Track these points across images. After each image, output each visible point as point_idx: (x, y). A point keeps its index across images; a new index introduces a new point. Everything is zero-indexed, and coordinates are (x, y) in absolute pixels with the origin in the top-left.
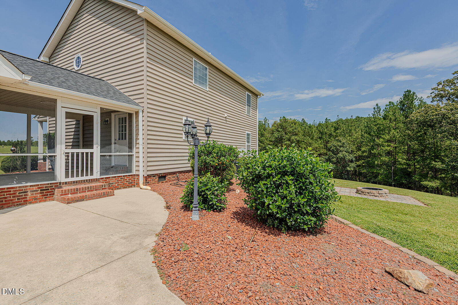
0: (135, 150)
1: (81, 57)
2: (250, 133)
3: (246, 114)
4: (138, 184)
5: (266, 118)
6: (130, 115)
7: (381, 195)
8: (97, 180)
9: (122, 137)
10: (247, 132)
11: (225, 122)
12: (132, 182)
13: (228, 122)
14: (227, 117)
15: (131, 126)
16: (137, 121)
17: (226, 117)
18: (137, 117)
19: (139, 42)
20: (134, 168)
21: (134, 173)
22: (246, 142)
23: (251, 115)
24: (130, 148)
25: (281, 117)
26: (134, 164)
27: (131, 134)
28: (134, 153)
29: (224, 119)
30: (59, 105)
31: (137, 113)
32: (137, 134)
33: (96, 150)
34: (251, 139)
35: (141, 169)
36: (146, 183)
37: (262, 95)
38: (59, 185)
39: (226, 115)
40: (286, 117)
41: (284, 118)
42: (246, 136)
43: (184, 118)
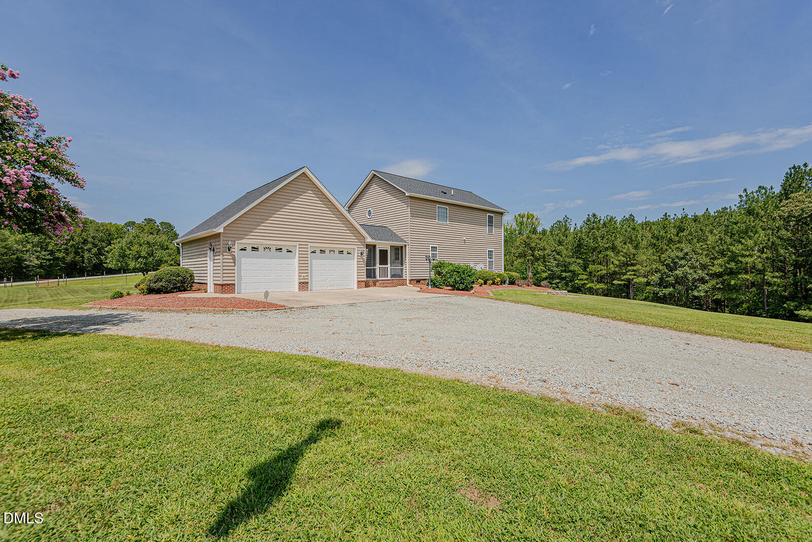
0: (404, 266)
1: (372, 211)
2: (493, 249)
3: (487, 233)
4: (406, 285)
6: (402, 247)
7: (557, 293)
8: (389, 280)
9: (397, 259)
10: (488, 249)
12: (403, 283)
13: (466, 244)
14: (466, 240)
15: (402, 253)
16: (405, 250)
17: (464, 240)
18: (405, 248)
19: (406, 208)
20: (404, 276)
21: (404, 278)
22: (488, 258)
23: (493, 234)
24: (402, 265)
25: (589, 215)
26: (404, 273)
27: (402, 257)
28: (404, 267)
30: (377, 247)
31: (405, 246)
32: (406, 257)
33: (389, 265)
34: (494, 255)
35: (408, 276)
36: (410, 283)
37: (507, 212)
38: (378, 281)
39: (464, 238)
40: (598, 215)
41: (594, 215)
42: (488, 253)
43: (431, 245)
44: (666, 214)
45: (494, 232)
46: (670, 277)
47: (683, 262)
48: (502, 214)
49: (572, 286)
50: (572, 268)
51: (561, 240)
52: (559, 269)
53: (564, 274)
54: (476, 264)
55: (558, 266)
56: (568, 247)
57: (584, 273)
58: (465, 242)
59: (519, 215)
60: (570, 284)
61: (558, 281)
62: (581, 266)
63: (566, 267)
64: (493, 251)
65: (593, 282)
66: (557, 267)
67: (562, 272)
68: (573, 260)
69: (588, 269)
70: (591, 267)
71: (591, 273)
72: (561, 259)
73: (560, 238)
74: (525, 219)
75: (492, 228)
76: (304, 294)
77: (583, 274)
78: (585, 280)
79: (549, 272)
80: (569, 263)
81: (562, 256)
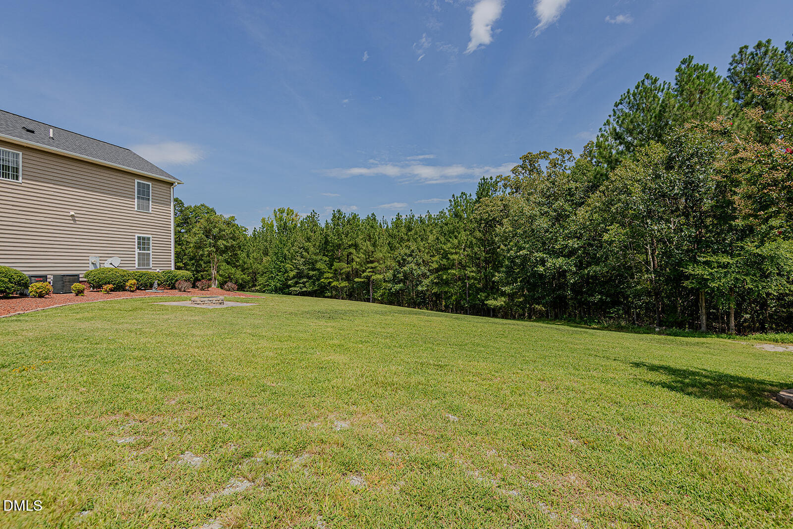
2: (150, 236)
3: (136, 209)
5: (314, 211)
10: (137, 235)
11: (72, 222)
13: (77, 222)
14: (76, 215)
17: (72, 216)
22: (136, 250)
23: (150, 212)
29: (70, 218)
34: (151, 244)
37: (178, 183)
39: (72, 213)
40: (343, 210)
41: (339, 211)
42: (136, 241)
44: (399, 214)
45: (151, 209)
46: (400, 273)
47: (410, 259)
48: (172, 184)
49: (319, 285)
50: (318, 266)
51: (308, 236)
52: (306, 268)
53: (311, 273)
54: (103, 259)
55: (304, 264)
56: (315, 244)
57: (329, 271)
58: (75, 220)
59: (279, 210)
60: (317, 283)
61: (305, 280)
62: (328, 264)
63: (312, 264)
64: (149, 239)
65: (338, 280)
66: (304, 265)
67: (309, 271)
68: (319, 257)
69: (333, 267)
70: (336, 265)
71: (336, 270)
72: (309, 257)
73: (307, 233)
74: (285, 214)
75: (149, 204)
77: (329, 272)
78: (331, 278)
79: (296, 271)
80: (316, 261)
81: (308, 254)
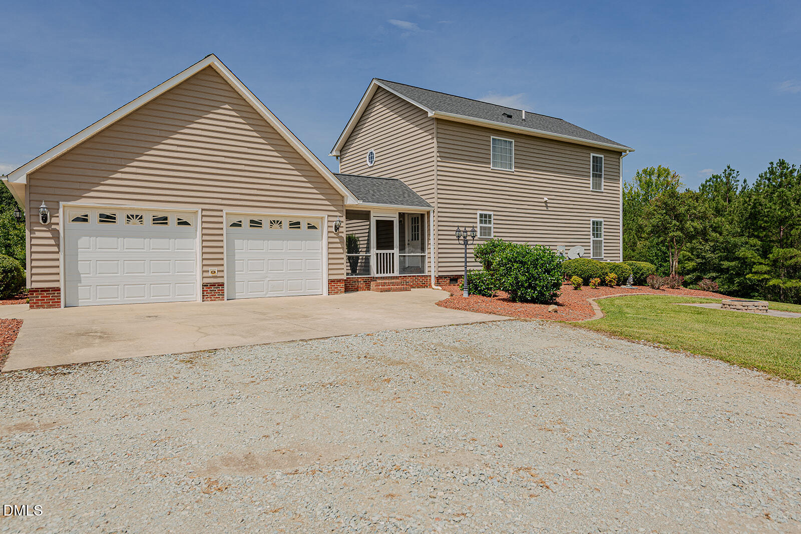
0: (427, 251)
1: (374, 152)
2: (602, 220)
3: (591, 189)
4: (430, 285)
5: (729, 167)
6: (422, 215)
7: (746, 308)
8: (397, 278)
9: (415, 238)
10: (592, 219)
11: (545, 209)
12: (425, 284)
13: (549, 209)
14: (549, 201)
15: (422, 226)
16: (429, 221)
17: (546, 202)
18: (429, 217)
19: (430, 141)
20: (427, 269)
21: (427, 274)
22: (592, 237)
23: (603, 190)
24: (423, 250)
25: (772, 163)
26: (427, 265)
27: (423, 235)
28: (426, 254)
29: (544, 204)
30: (372, 215)
31: (428, 213)
32: (429, 235)
33: (396, 251)
34: (603, 230)
35: (433, 269)
36: (438, 283)
37: (630, 151)
38: (374, 279)
39: (546, 199)
40: (790, 162)
41: (782, 163)
42: (591, 226)
43: (479, 212)
45: (603, 187)
48: (619, 153)
49: (740, 284)
50: (742, 252)
51: (720, 206)
52: (717, 256)
53: (726, 264)
54: (568, 247)
55: (714, 250)
56: (733, 220)
57: (763, 261)
58: (547, 207)
59: (645, 171)
60: (737, 280)
61: (714, 275)
62: (758, 250)
63: (729, 252)
64: (601, 222)
65: (779, 277)
66: (713, 252)
67: (721, 260)
68: (743, 239)
69: (771, 256)
70: (777, 252)
71: (775, 261)
72: (721, 239)
73: (718, 203)
74: (654, 178)
75: (601, 181)
76: (214, 306)
77: (761, 264)
78: (765, 273)
79: (699, 261)
80: (735, 246)
81: (721, 234)
